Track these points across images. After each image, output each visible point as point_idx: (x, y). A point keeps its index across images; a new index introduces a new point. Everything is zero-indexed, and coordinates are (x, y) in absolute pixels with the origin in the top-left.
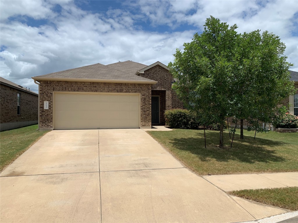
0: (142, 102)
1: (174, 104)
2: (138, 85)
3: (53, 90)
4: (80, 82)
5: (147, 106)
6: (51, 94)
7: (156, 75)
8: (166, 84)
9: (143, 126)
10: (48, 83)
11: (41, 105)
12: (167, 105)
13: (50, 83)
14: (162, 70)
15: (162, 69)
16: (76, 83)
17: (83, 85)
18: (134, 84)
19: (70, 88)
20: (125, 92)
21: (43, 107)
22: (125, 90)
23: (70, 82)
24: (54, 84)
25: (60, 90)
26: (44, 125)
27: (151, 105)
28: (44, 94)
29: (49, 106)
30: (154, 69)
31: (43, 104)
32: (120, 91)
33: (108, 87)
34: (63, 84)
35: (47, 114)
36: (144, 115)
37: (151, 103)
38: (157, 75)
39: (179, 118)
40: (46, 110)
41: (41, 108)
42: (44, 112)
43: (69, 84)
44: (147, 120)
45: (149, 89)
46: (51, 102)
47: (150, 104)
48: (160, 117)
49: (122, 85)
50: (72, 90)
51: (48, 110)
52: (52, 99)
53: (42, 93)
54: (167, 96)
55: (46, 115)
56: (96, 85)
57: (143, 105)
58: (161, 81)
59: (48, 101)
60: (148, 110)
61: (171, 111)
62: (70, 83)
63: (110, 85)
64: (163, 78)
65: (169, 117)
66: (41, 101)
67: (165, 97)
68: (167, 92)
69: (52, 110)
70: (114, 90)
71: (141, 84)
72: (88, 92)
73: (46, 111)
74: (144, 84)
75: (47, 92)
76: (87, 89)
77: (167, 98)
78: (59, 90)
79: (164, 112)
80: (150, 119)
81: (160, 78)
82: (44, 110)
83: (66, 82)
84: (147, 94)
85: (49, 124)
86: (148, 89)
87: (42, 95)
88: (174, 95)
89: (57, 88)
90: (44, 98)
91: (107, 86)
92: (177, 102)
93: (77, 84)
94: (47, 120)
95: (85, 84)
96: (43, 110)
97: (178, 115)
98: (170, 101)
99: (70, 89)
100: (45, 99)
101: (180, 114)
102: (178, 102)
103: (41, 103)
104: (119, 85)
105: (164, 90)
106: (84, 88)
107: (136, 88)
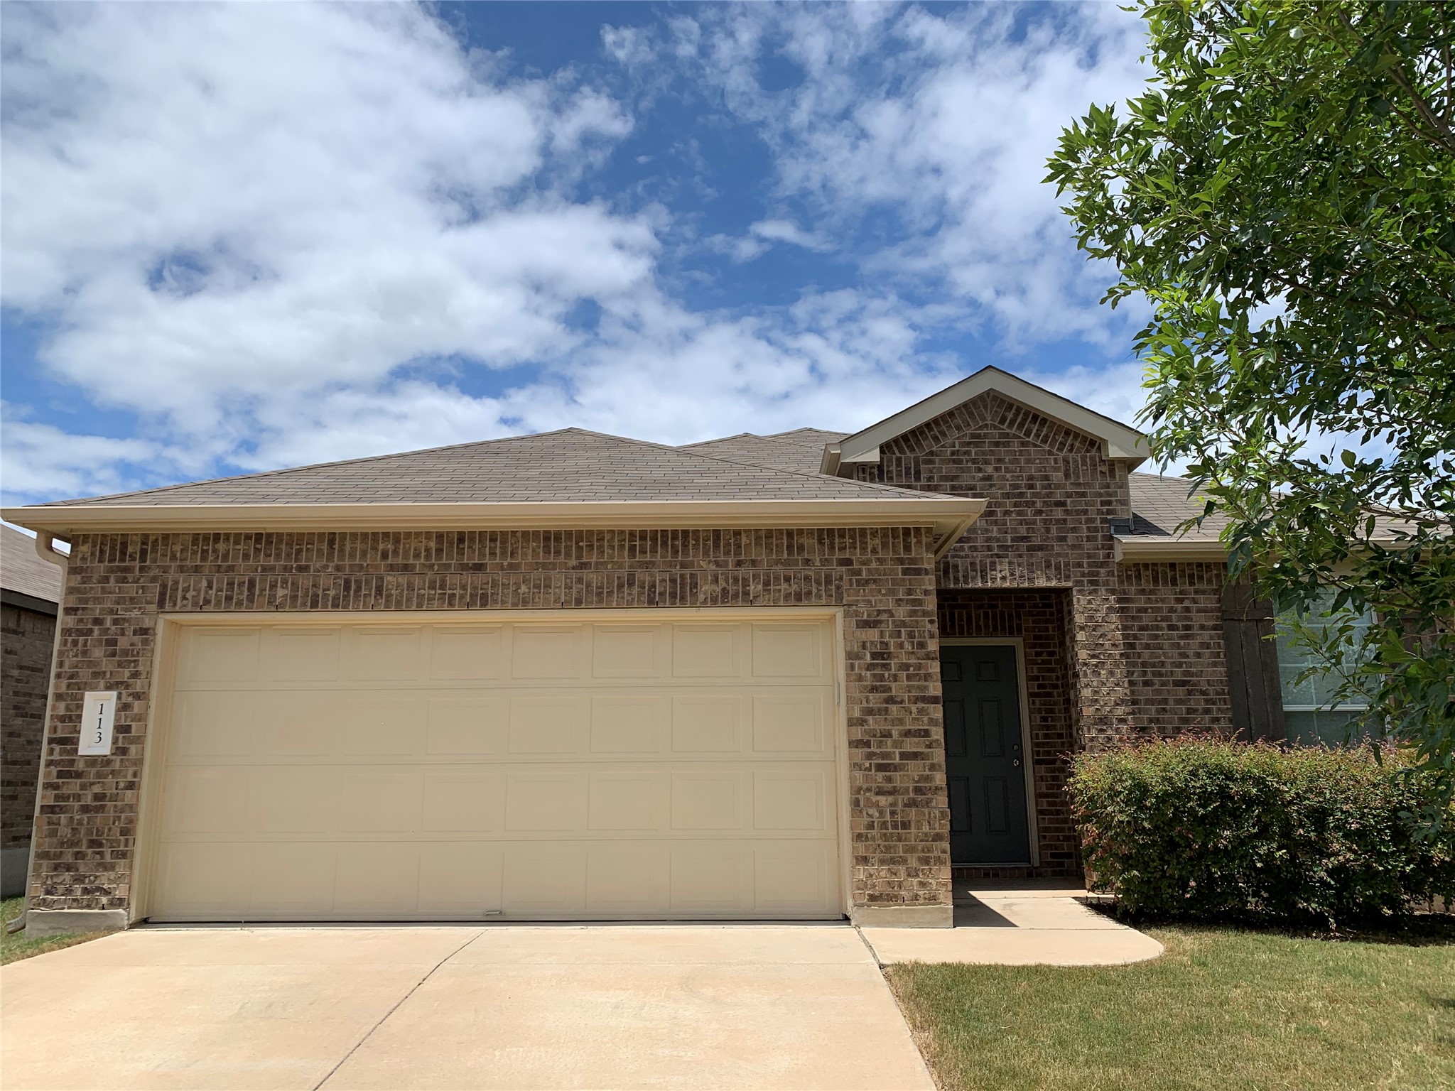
0: (860, 678)
1: (1152, 702)
2: (820, 542)
3: (161, 603)
4: (365, 535)
5: (901, 721)
6: (144, 631)
7: (980, 470)
8: (1064, 539)
9: (873, 898)
10: (130, 550)
11: (62, 719)
12: (1088, 711)
13: (143, 553)
14: (1028, 434)
15: (1021, 425)
16: (331, 542)
17: (385, 556)
18: (790, 534)
19: (285, 582)
20: (713, 601)
21: (69, 742)
22: (716, 580)
23: (290, 535)
24: (173, 558)
25: (207, 602)
26: (61, 888)
27: (937, 712)
28: (90, 631)
29: (121, 729)
30: (958, 428)
31: (73, 717)
32: (673, 595)
33: (573, 562)
34: (235, 558)
35: (97, 797)
36: (883, 800)
37: (935, 689)
38: (990, 469)
39: (1209, 824)
40: (92, 761)
41: (57, 748)
42: (79, 775)
43: (278, 556)
44: (911, 850)
45: (918, 572)
46: (137, 696)
47: (934, 700)
48: (1040, 812)
49: (685, 545)
50: (294, 598)
51: (105, 761)
52: (149, 674)
53: (80, 633)
54: (1081, 636)
55: (88, 800)
56: (482, 555)
57: (870, 711)
58: (1019, 513)
59: (114, 694)
60: (915, 756)
61: (1127, 760)
62: (289, 544)
63: (591, 547)
64: (1037, 495)
65: (1118, 814)
66: (63, 689)
67: (1062, 644)
68: (1080, 601)
69: (139, 762)
70: (620, 586)
71: (842, 532)
72: (419, 607)
73: (93, 771)
74: (874, 533)
75: (116, 622)
76: (410, 587)
77: (1083, 655)
78: (201, 606)
79: (1062, 771)
80: (937, 837)
81: (1014, 496)
82: (80, 766)
83: (262, 540)
84: (901, 613)
85: (104, 880)
86: (905, 572)
87: (75, 643)
88: (1142, 628)
89: (186, 590)
90: (90, 664)
91: (568, 555)
92: (1176, 683)
93: (342, 551)
94: (94, 843)
95: (395, 552)
96: (72, 762)
97: (1205, 798)
98: (1111, 673)
99: (280, 592)
100: (96, 675)
101: (1223, 794)
102: (1184, 683)
103: (62, 710)
104: (664, 544)
105: (1054, 583)
106: (390, 579)
107: (807, 562)
